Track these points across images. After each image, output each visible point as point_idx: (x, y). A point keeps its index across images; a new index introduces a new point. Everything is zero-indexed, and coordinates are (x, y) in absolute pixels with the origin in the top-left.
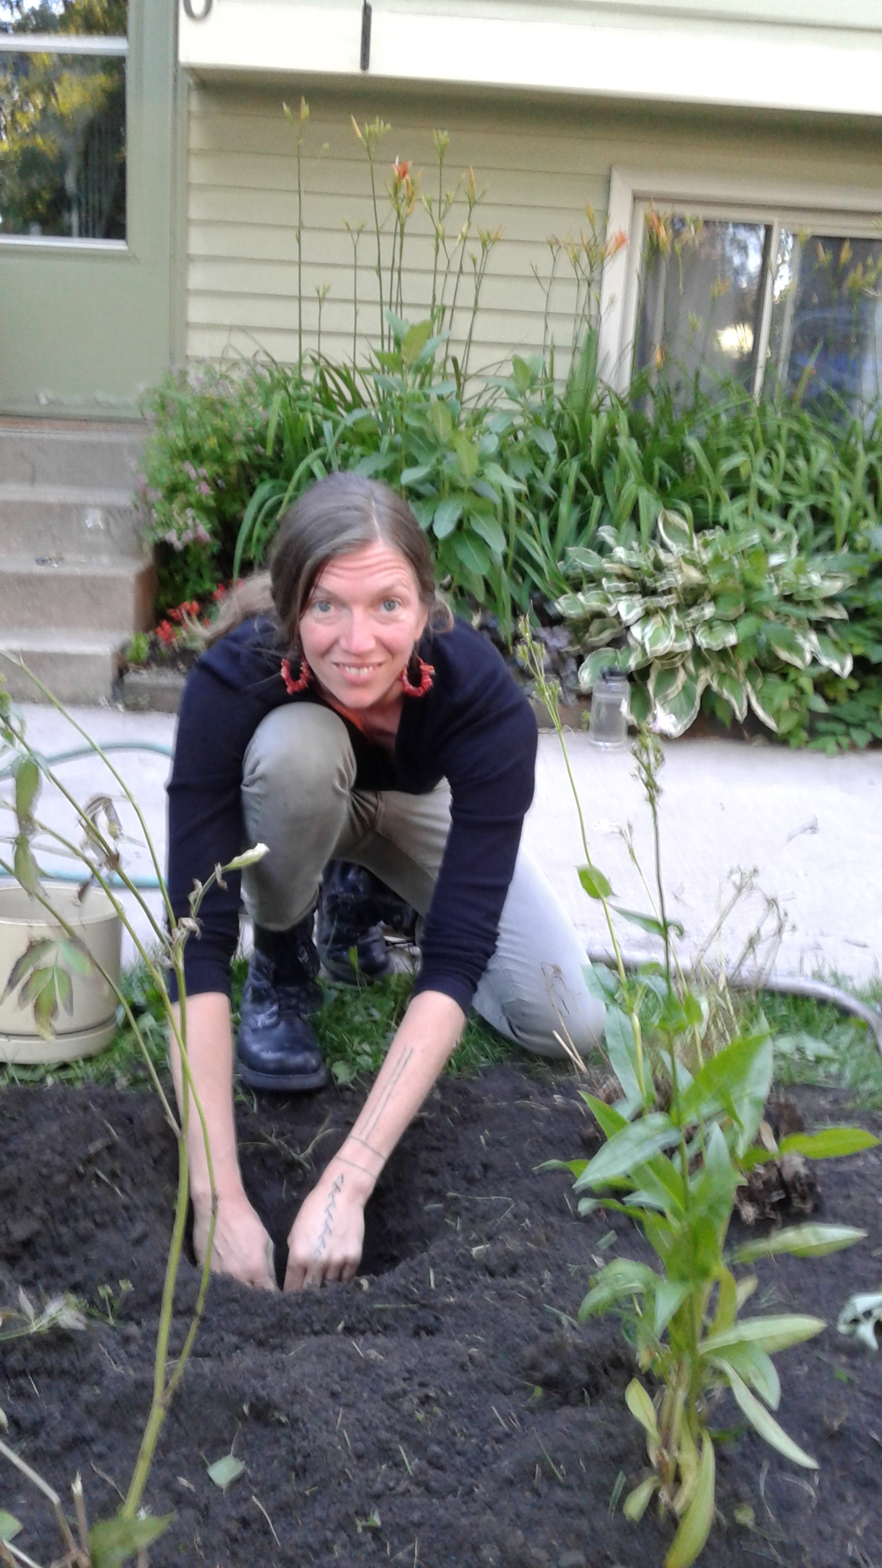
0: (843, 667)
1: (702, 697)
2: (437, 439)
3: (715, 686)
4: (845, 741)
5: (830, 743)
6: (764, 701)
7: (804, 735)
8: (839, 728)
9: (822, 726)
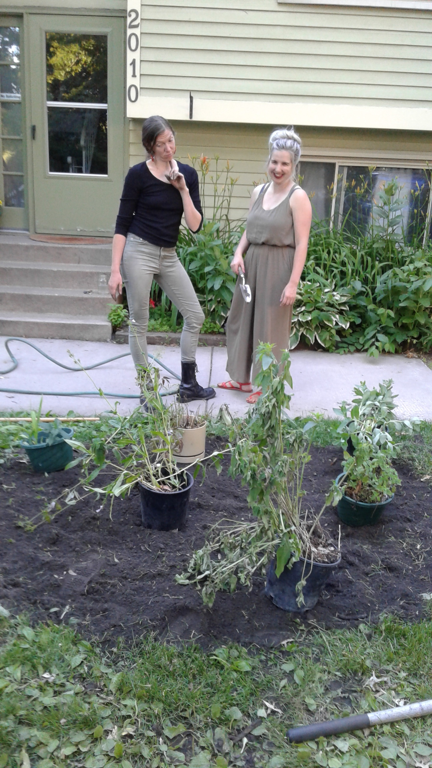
0: (346, 327)
1: (301, 336)
2: (216, 257)
3: (304, 333)
4: (346, 350)
5: (342, 351)
6: (320, 337)
7: (334, 348)
8: (345, 345)
9: (340, 345)
